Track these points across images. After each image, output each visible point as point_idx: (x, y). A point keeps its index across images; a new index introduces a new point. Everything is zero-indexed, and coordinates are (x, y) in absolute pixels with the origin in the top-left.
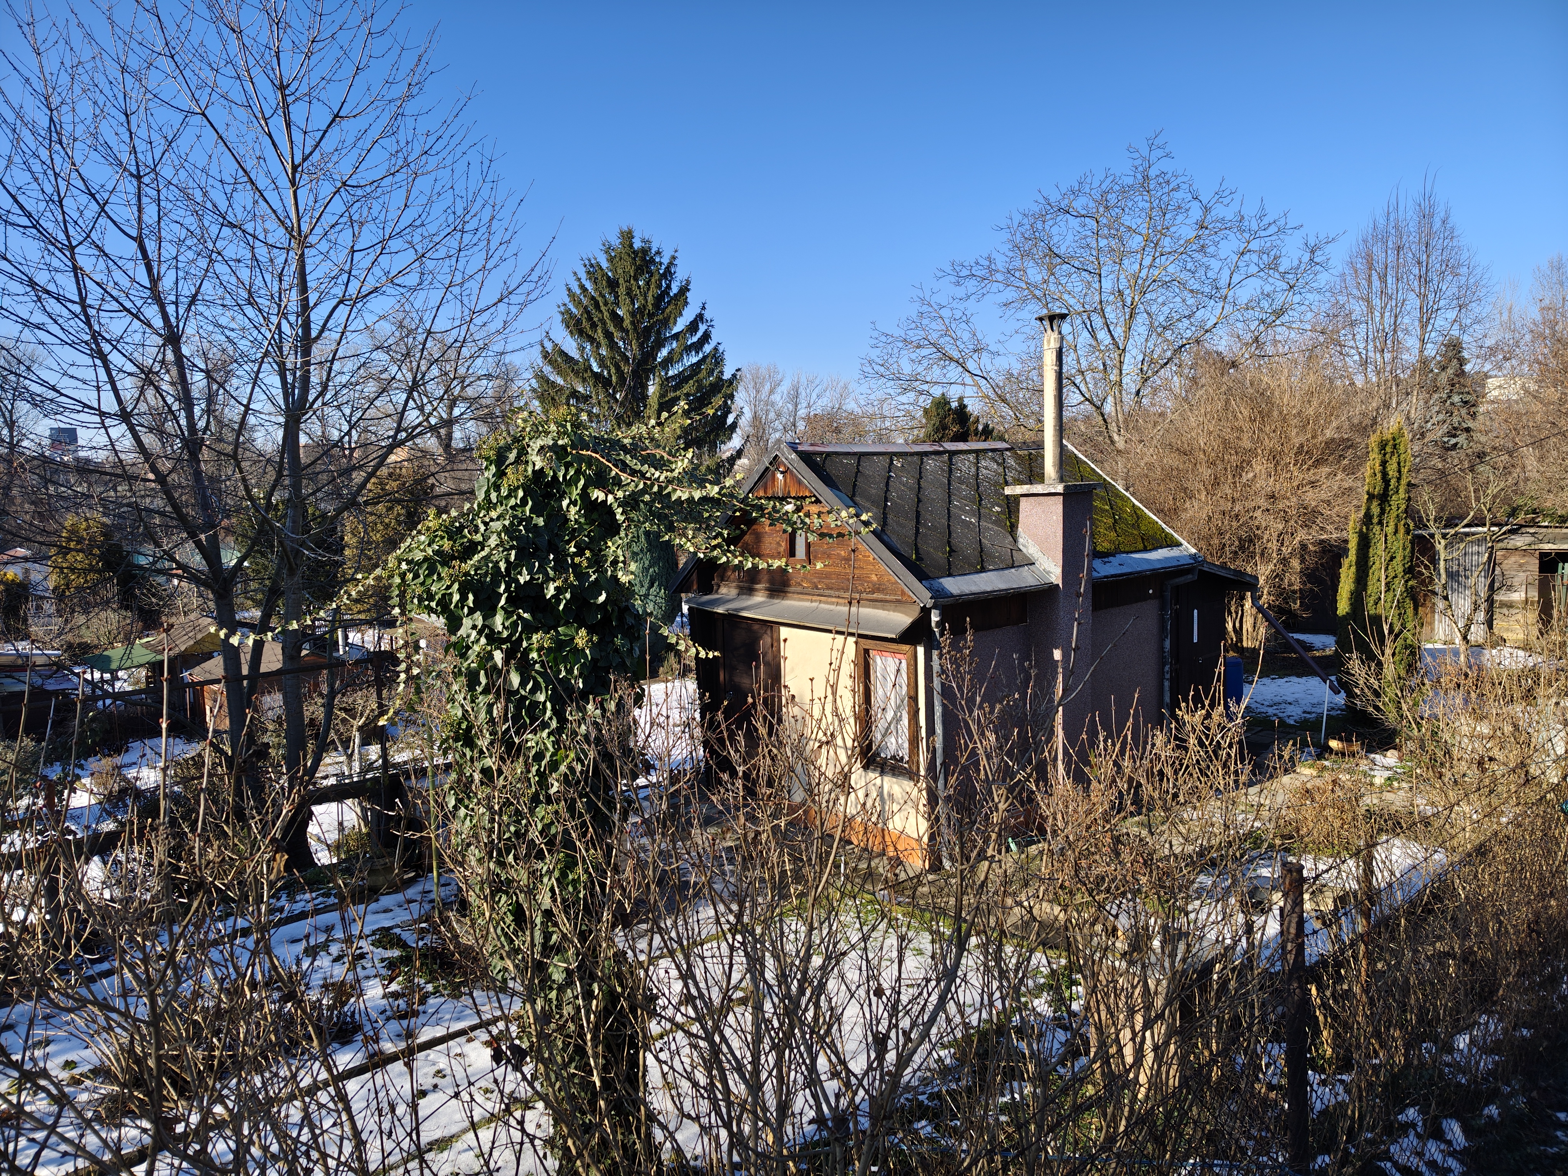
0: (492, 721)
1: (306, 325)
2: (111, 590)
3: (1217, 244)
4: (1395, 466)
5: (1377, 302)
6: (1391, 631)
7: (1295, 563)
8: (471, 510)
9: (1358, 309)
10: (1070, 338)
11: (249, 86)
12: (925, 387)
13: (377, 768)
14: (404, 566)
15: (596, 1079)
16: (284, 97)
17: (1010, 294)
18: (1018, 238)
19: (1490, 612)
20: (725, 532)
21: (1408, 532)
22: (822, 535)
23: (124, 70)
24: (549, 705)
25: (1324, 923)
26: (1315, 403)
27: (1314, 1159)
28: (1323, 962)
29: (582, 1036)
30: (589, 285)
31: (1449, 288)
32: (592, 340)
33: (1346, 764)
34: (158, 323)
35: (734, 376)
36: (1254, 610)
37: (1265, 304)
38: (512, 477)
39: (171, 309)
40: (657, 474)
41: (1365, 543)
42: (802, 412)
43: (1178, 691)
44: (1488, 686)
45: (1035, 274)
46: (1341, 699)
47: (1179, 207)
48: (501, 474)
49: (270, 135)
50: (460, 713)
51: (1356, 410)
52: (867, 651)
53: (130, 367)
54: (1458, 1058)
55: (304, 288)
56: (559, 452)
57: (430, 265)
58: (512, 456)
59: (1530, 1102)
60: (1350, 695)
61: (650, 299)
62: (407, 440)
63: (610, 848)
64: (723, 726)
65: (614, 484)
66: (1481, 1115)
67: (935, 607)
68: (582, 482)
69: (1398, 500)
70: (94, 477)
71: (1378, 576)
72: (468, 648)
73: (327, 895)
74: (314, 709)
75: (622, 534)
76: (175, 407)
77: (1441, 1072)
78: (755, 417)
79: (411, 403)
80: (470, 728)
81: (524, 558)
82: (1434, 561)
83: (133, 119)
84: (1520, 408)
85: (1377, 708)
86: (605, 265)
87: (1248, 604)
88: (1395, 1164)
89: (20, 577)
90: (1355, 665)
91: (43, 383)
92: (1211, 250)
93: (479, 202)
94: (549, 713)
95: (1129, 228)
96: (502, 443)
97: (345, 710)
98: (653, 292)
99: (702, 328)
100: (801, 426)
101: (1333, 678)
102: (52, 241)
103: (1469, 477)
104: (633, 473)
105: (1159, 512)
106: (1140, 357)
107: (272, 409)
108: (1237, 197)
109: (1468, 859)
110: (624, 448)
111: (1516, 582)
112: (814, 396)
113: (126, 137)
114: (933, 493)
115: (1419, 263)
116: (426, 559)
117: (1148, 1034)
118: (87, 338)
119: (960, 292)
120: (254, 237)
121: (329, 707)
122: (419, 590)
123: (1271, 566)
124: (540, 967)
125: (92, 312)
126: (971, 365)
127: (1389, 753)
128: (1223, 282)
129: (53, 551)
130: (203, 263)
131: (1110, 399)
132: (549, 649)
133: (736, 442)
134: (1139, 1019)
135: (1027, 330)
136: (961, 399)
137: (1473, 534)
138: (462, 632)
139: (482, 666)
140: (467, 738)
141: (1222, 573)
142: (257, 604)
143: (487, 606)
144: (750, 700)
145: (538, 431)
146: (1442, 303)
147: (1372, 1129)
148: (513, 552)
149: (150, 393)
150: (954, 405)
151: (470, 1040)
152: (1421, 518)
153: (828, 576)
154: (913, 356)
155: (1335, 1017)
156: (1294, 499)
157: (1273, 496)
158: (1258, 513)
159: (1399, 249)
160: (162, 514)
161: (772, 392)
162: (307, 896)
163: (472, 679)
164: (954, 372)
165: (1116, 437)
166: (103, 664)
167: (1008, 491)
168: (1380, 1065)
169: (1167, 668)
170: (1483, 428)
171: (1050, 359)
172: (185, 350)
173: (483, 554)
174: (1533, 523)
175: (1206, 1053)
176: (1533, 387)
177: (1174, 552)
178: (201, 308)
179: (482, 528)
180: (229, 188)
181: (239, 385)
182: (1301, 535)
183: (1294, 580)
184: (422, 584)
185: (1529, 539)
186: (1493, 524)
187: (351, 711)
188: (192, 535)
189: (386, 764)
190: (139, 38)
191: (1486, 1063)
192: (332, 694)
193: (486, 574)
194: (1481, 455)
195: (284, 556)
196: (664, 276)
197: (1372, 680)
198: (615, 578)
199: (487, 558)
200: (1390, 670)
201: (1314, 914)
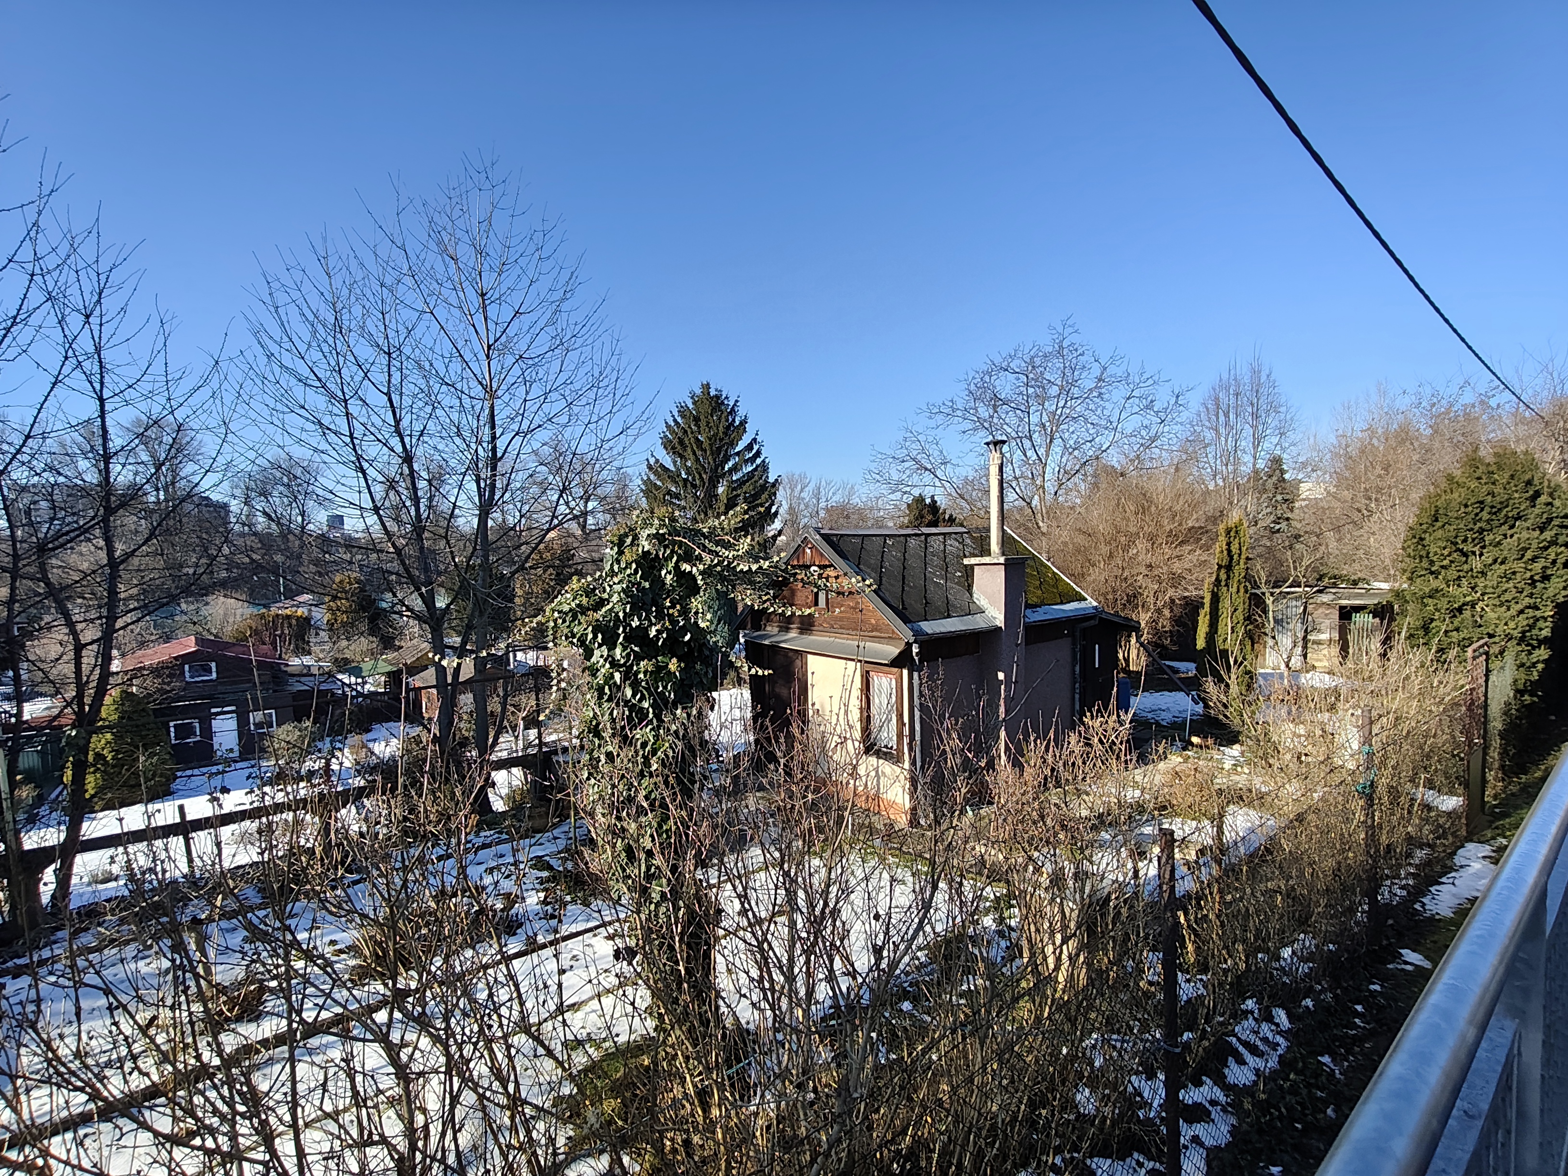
0: (613, 721)
1: (494, 450)
2: (364, 627)
3: (1110, 392)
4: (1237, 546)
5: (1222, 430)
6: (1236, 662)
7: (1167, 612)
8: (601, 576)
9: (1209, 435)
10: (1008, 455)
11: (461, 294)
12: (908, 489)
13: (534, 746)
14: (556, 615)
15: (681, 968)
16: (484, 300)
17: (968, 425)
18: (973, 387)
19: (1305, 647)
20: (771, 592)
21: (1246, 591)
22: (838, 593)
23: (382, 285)
24: (651, 710)
25: (1189, 869)
26: (1181, 502)
27: (1182, 1036)
28: (1188, 896)
29: (673, 938)
30: (679, 419)
31: (1273, 421)
32: (681, 456)
33: (1204, 753)
34: (399, 449)
35: (776, 480)
36: (1138, 645)
37: (1144, 433)
38: (628, 556)
39: (407, 440)
40: (727, 553)
41: (1216, 599)
42: (822, 505)
43: (1086, 704)
44: (1304, 701)
45: (984, 412)
46: (1199, 708)
47: (1084, 367)
48: (621, 553)
49: (474, 326)
50: (591, 715)
51: (1211, 507)
52: (868, 672)
53: (381, 478)
54: (1283, 963)
55: (493, 427)
56: (658, 538)
57: (576, 409)
58: (629, 541)
59: (1336, 996)
60: (1206, 706)
61: (721, 429)
62: (558, 525)
63: (692, 809)
64: (770, 729)
65: (697, 559)
66: (1300, 1006)
67: (915, 642)
68: (675, 558)
69: (1239, 570)
70: (355, 550)
71: (1226, 624)
72: (598, 670)
73: (501, 833)
74: (494, 705)
75: (702, 594)
76: (408, 503)
77: (1272, 973)
78: (790, 508)
79: (561, 501)
80: (598, 724)
81: (636, 609)
82: (1265, 611)
83: (387, 316)
84: (1324, 504)
85: (1226, 716)
86: (691, 406)
87: (1133, 640)
88: (1239, 1039)
89: (306, 614)
90: (1210, 686)
91: (325, 489)
92: (1105, 397)
93: (609, 368)
94: (651, 716)
95: (1049, 381)
96: (622, 532)
97: (514, 706)
98: (724, 423)
99: (756, 447)
100: (822, 514)
101: (1194, 693)
102: (333, 396)
103: (1289, 553)
104: (710, 552)
105: (1071, 576)
106: (1057, 469)
107: (471, 506)
108: (1126, 360)
109: (1290, 825)
110: (703, 535)
111: (1323, 626)
112: (831, 494)
113: (382, 329)
114: (914, 563)
115: (1252, 404)
116: (571, 610)
117: (1065, 947)
118: (354, 459)
119: (932, 423)
120: (462, 392)
121: (504, 705)
122: (566, 631)
123: (1150, 614)
124: (644, 891)
125: (356, 442)
126: (939, 473)
127: (1234, 747)
128: (1114, 419)
129: (327, 599)
130: (429, 409)
131: (1036, 497)
132: (652, 672)
133: (777, 525)
134: (1058, 937)
135: (978, 449)
136: (933, 497)
137: (1293, 593)
138: (593, 660)
139: (606, 683)
140: (596, 731)
141: (1116, 619)
142: (459, 633)
143: (610, 642)
144: (789, 711)
145: (646, 524)
146: (1268, 432)
147: (1222, 1015)
148: (628, 606)
149: (392, 494)
150: (928, 501)
151: (595, 935)
152: (1255, 581)
153: (841, 619)
154: (899, 468)
155: (1196, 935)
156: (1165, 568)
157: (1150, 566)
158: (1140, 577)
159: (1237, 395)
160: (397, 574)
161: (802, 490)
162: (488, 833)
163: (600, 690)
164: (928, 477)
165: (1041, 524)
166: (356, 672)
167: (966, 561)
168: (1229, 970)
169: (1077, 685)
170: (1298, 518)
171: (994, 471)
172: (416, 466)
173: (609, 607)
174: (1335, 586)
175: (1106, 960)
176: (1333, 490)
177: (1082, 605)
178: (426, 439)
179: (608, 589)
180: (447, 361)
181: (450, 489)
182: (1171, 593)
183: (1165, 624)
184: (568, 627)
185: (1332, 597)
186: (1306, 586)
187: (517, 707)
188: (418, 589)
189: (541, 744)
190: (392, 264)
191: (1304, 968)
192: (506, 696)
193: (610, 621)
194: (1297, 537)
195: (476, 603)
196: (730, 413)
197: (1222, 696)
198: (696, 623)
199: (611, 610)
200: (1234, 689)
201: (1182, 862)
